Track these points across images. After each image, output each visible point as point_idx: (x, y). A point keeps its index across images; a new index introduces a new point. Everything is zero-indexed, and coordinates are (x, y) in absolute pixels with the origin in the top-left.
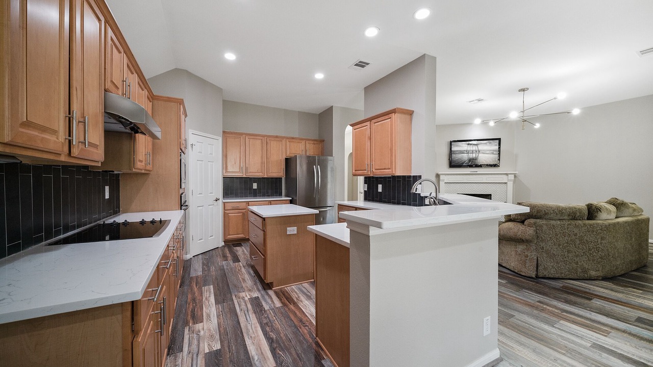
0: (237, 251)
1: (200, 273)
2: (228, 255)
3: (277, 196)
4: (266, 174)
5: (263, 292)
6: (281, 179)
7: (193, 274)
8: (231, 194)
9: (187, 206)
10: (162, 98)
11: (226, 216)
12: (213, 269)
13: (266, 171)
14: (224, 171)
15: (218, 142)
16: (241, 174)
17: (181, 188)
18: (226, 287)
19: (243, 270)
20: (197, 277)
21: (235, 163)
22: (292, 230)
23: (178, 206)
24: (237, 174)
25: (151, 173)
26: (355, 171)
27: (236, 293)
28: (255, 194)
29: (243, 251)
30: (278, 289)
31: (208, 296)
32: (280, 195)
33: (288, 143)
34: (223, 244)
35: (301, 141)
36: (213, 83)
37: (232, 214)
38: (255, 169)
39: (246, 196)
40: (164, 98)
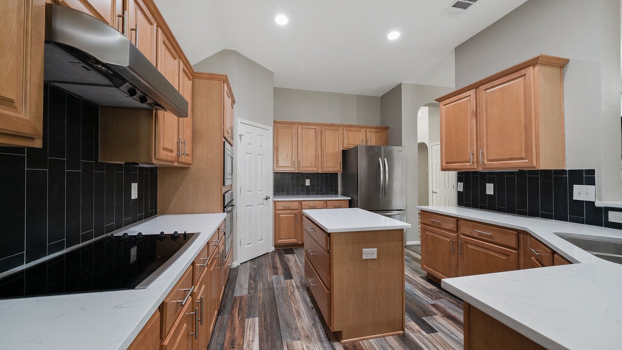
0: (288, 260)
1: (245, 292)
2: (279, 265)
3: (332, 194)
4: (320, 168)
5: (326, 344)
6: (336, 174)
7: (237, 294)
8: (283, 191)
9: (233, 205)
10: (204, 75)
11: (276, 216)
12: (260, 286)
13: (320, 165)
14: (275, 166)
15: (268, 133)
16: (293, 169)
17: (224, 185)
18: (275, 324)
19: (297, 293)
20: (241, 297)
21: (287, 157)
22: (370, 253)
23: (220, 207)
24: (288, 169)
25: (191, 167)
26: (447, 163)
27: (289, 340)
28: (308, 191)
29: (296, 261)
30: (349, 342)
31: (251, 339)
32: (336, 193)
33: (345, 132)
34: (273, 249)
35: (361, 129)
36: (264, 66)
37: (283, 215)
38: (309, 163)
39: (298, 194)
40: (206, 76)
